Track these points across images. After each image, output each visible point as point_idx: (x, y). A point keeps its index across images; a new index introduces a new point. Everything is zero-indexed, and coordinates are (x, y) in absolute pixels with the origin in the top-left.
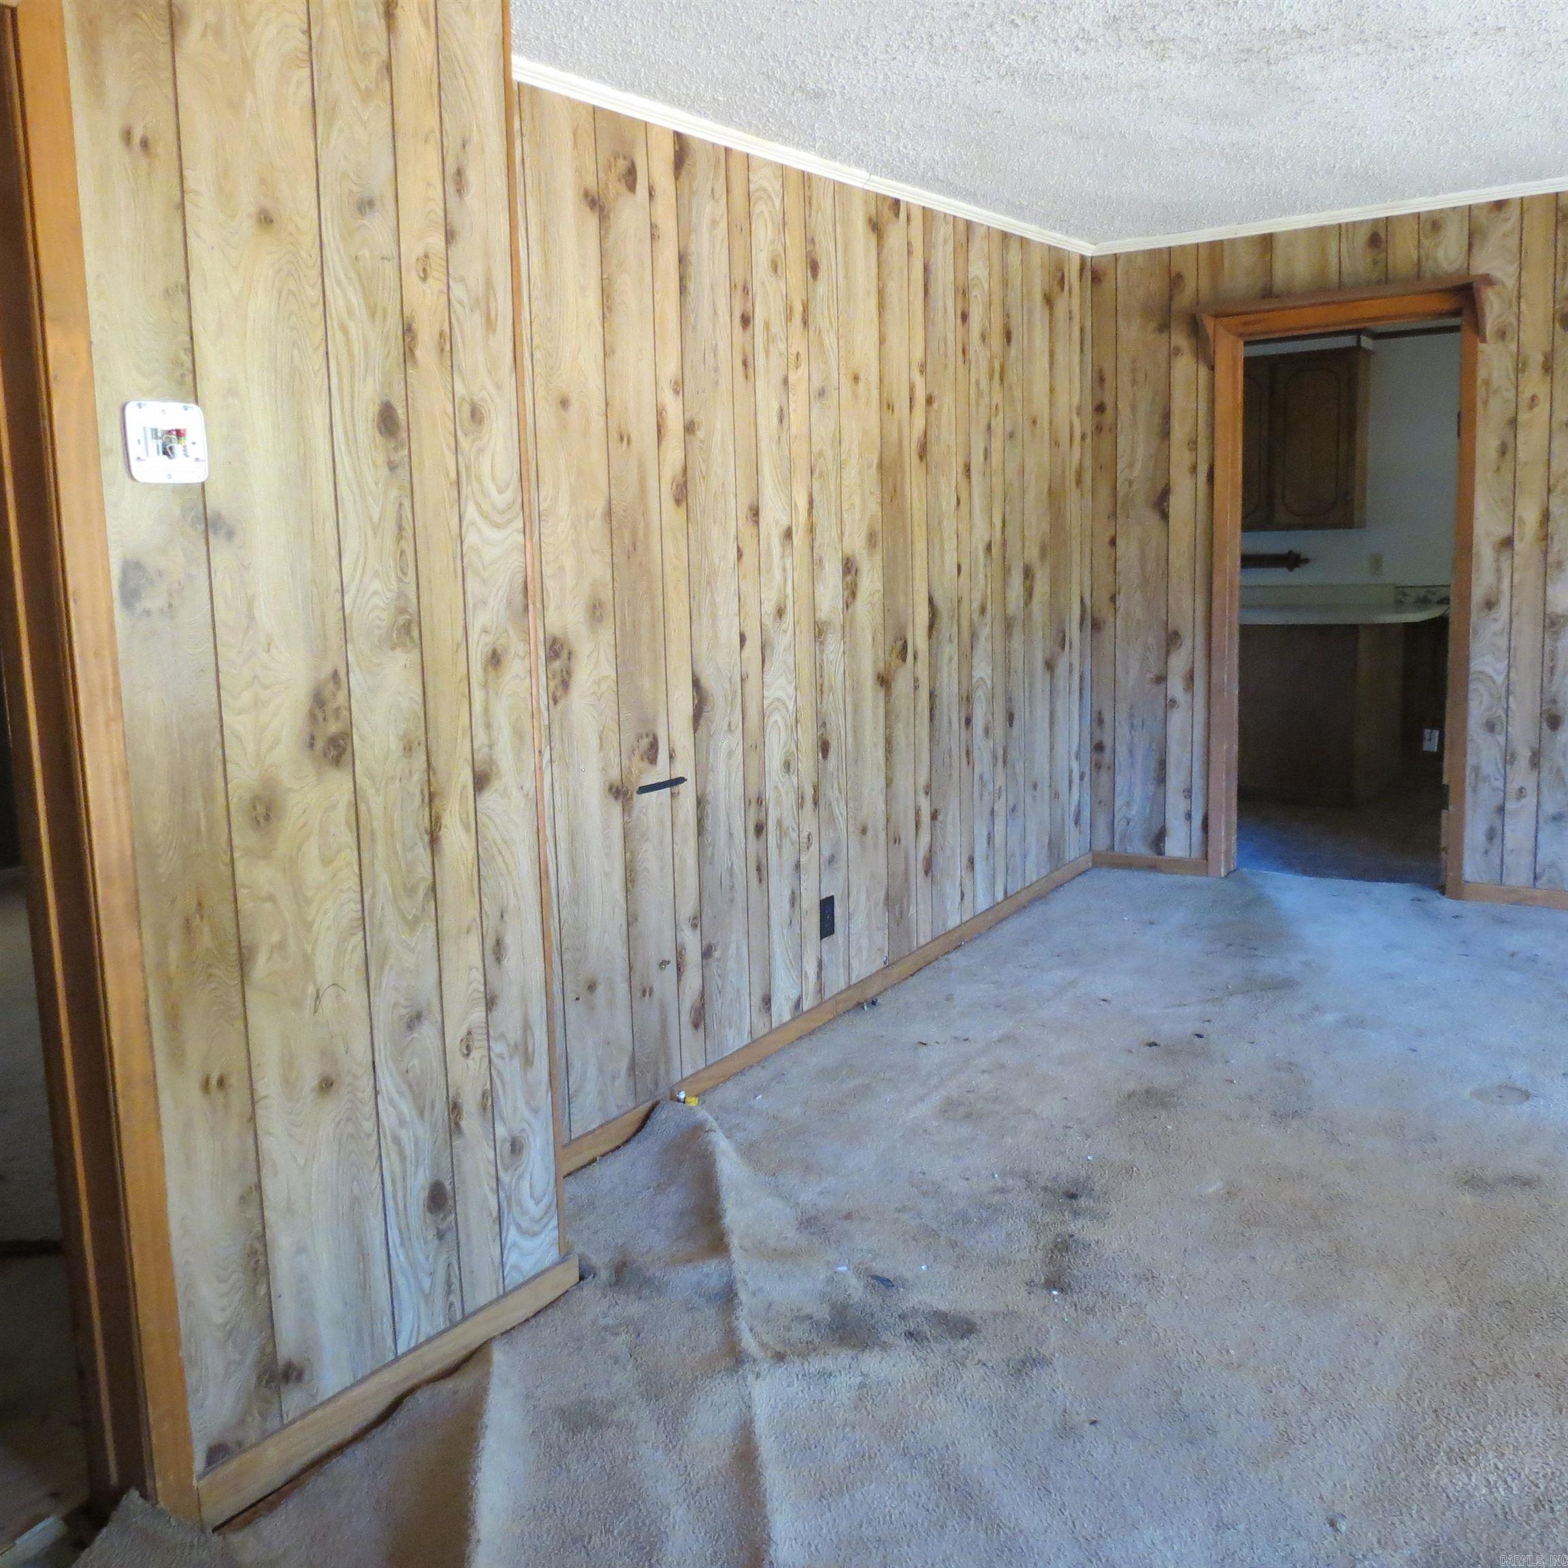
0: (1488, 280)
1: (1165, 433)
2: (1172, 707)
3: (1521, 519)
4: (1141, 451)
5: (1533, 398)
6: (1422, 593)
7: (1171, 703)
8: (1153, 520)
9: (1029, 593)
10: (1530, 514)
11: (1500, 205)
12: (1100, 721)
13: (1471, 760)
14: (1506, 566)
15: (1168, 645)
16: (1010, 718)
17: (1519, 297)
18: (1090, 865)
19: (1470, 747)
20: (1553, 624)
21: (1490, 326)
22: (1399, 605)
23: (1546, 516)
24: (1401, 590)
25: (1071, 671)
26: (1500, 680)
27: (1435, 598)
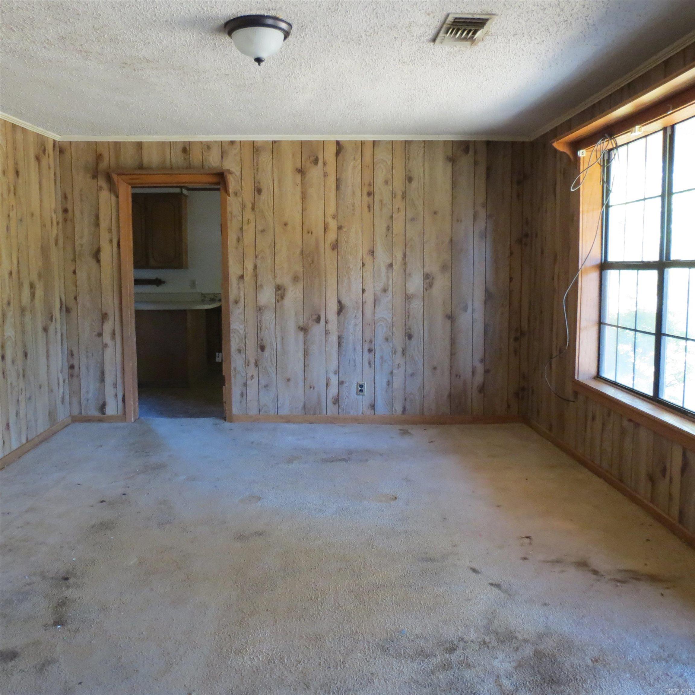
0: (229, 172)
1: (97, 224)
2: (106, 347)
3: (246, 268)
4: (86, 231)
5: (248, 220)
6: (212, 296)
7: (105, 346)
8: (93, 262)
9: (33, 295)
10: (250, 267)
11: (232, 143)
12: (72, 355)
13: (233, 365)
14: (241, 286)
15: (103, 319)
16: (26, 355)
17: (241, 179)
18: (70, 422)
19: (232, 359)
20: (260, 310)
21: (231, 190)
22: (203, 301)
23: (255, 267)
24: (204, 295)
25: (56, 332)
26: (242, 332)
27: (217, 299)
